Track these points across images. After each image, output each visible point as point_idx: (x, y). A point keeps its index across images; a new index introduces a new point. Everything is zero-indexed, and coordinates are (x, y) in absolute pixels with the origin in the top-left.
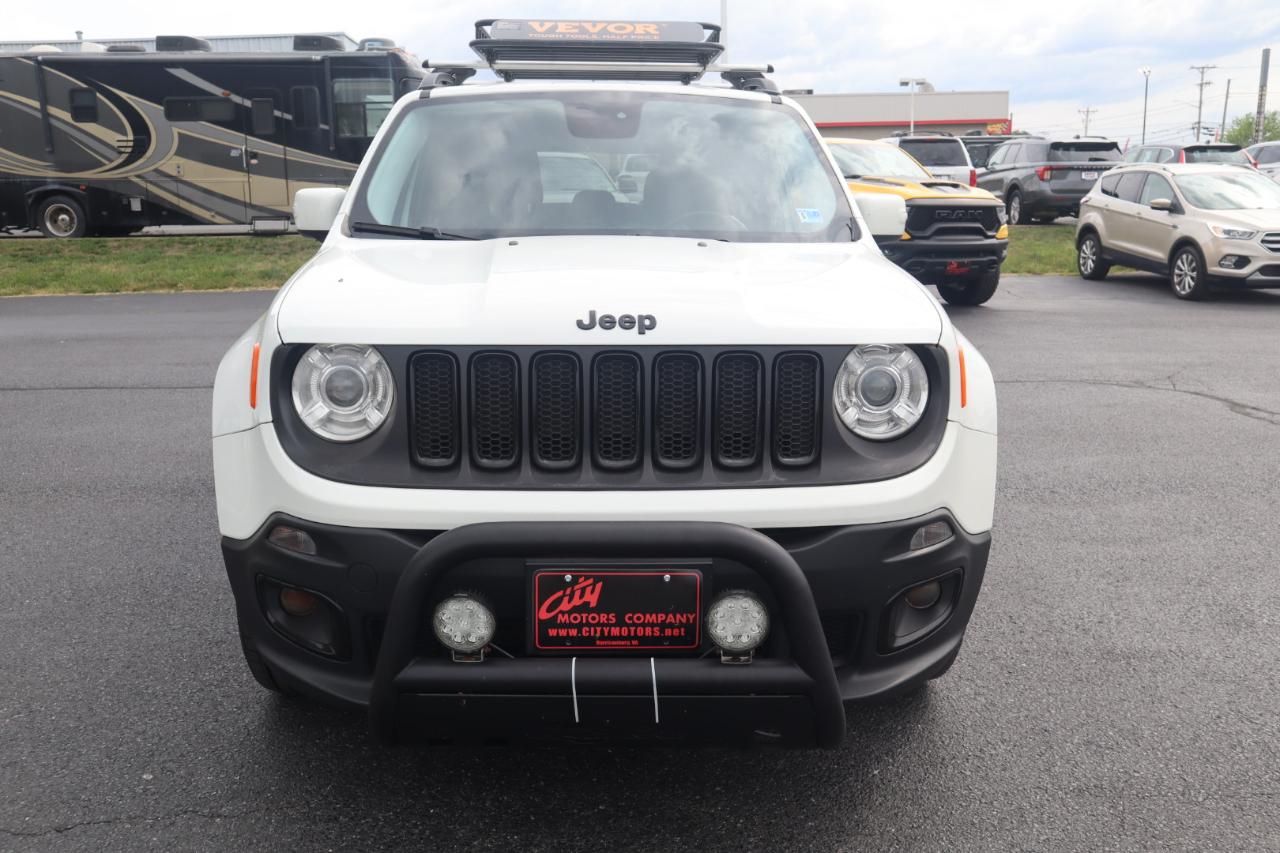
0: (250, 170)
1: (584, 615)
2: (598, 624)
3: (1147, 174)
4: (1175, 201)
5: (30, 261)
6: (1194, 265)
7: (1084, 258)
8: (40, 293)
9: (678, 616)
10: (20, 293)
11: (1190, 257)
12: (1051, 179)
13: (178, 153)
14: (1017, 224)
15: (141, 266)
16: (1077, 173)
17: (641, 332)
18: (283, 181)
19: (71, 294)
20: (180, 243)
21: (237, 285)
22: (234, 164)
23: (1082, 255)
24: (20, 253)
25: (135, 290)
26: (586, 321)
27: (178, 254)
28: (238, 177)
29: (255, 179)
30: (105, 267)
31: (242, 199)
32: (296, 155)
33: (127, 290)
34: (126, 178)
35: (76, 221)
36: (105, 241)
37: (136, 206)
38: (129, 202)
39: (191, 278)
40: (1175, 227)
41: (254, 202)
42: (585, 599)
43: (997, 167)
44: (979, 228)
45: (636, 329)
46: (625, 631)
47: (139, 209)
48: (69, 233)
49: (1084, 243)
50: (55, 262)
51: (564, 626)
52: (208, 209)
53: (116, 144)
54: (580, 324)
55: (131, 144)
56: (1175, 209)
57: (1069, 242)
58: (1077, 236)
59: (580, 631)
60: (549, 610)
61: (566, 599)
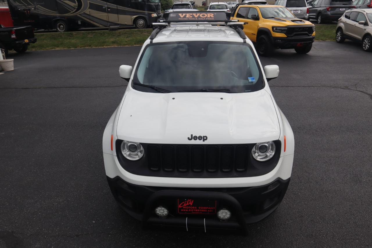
0: (108, 12)
1: (189, 207)
2: (193, 209)
3: (359, 12)
4: (366, 22)
5: (54, 39)
6: (369, 41)
7: (338, 36)
8: (57, 49)
9: (211, 208)
10: (52, 49)
11: (368, 39)
12: (331, 10)
13: (89, 8)
14: (320, 23)
15: (82, 40)
16: (339, 9)
17: (204, 141)
18: (117, 15)
19: (65, 49)
20: (91, 33)
21: (106, 46)
22: (104, 10)
23: (337, 35)
24: (52, 37)
25: (81, 47)
26: (190, 138)
27: (91, 36)
28: (105, 14)
29: (110, 14)
30: (73, 41)
31: (106, 20)
32: (120, 8)
33: (79, 47)
34: (76, 15)
35: (65, 27)
36: (72, 33)
37: (79, 23)
38: (78, 22)
39: (94, 44)
40: (365, 30)
41: (110, 21)
42: (190, 204)
43: (315, 6)
44: (307, 34)
45: (202, 140)
46: (199, 210)
47: (80, 24)
48: (63, 31)
49: (338, 32)
50: (60, 39)
51: (184, 209)
52: (98, 23)
53: (73, 6)
54: (189, 138)
55: (77, 6)
56: (366, 24)
57: (334, 30)
58: (336, 29)
59: (188, 210)
60: (181, 206)
61: (185, 203)
